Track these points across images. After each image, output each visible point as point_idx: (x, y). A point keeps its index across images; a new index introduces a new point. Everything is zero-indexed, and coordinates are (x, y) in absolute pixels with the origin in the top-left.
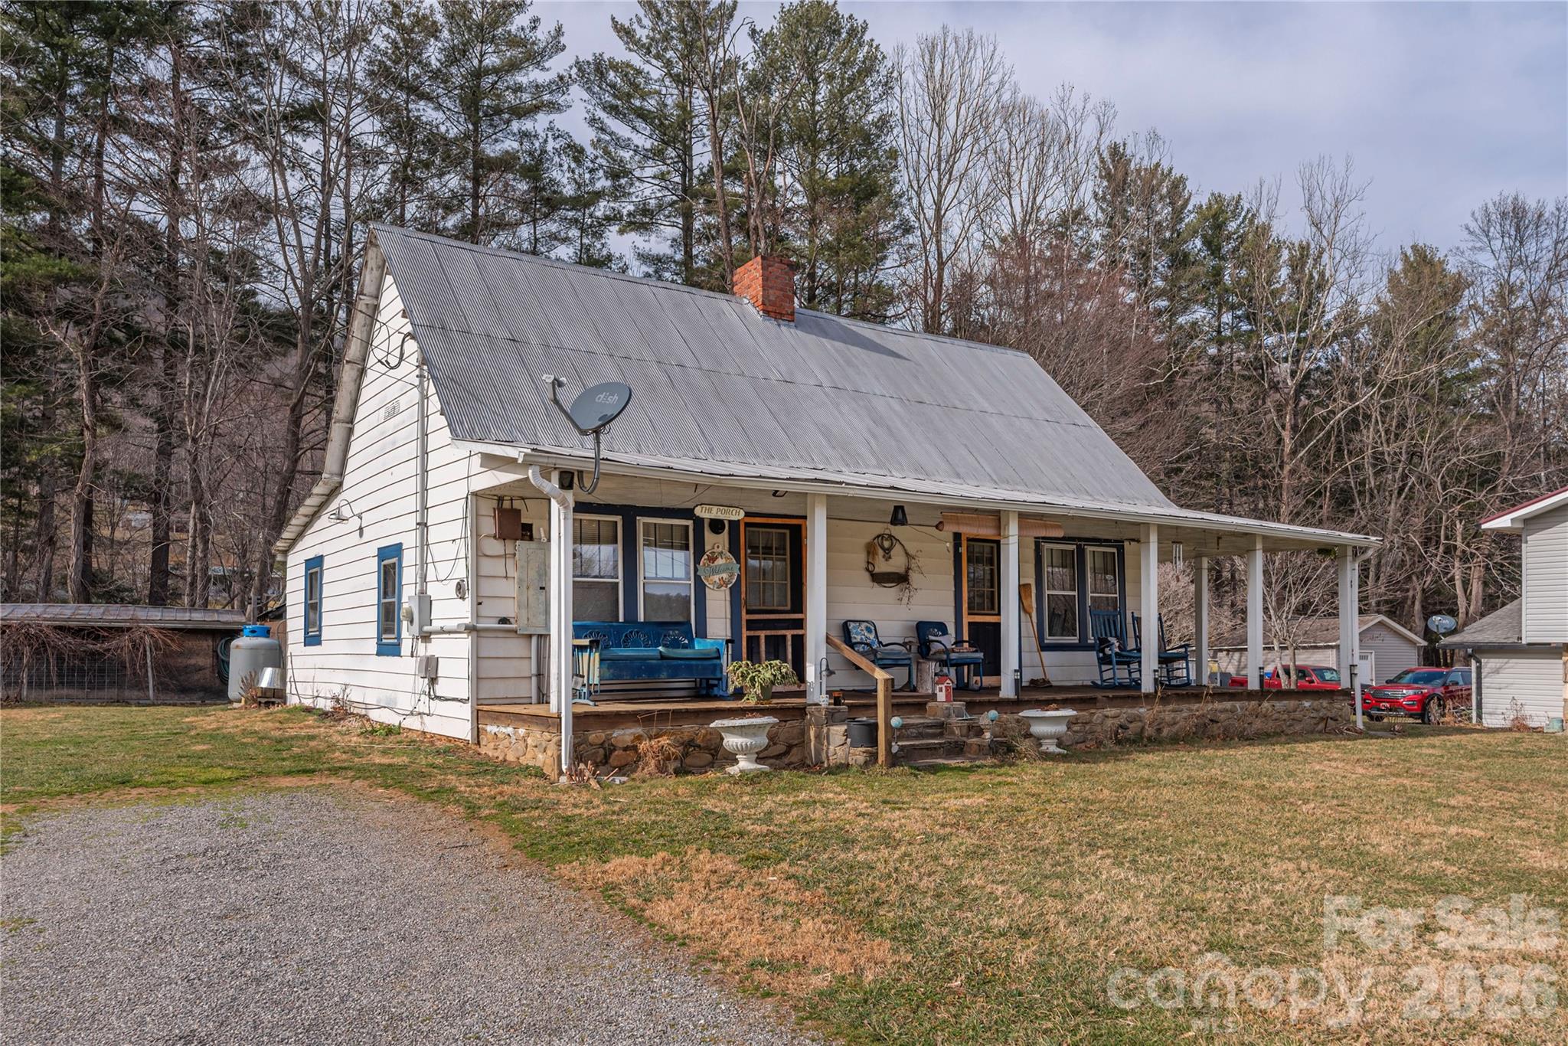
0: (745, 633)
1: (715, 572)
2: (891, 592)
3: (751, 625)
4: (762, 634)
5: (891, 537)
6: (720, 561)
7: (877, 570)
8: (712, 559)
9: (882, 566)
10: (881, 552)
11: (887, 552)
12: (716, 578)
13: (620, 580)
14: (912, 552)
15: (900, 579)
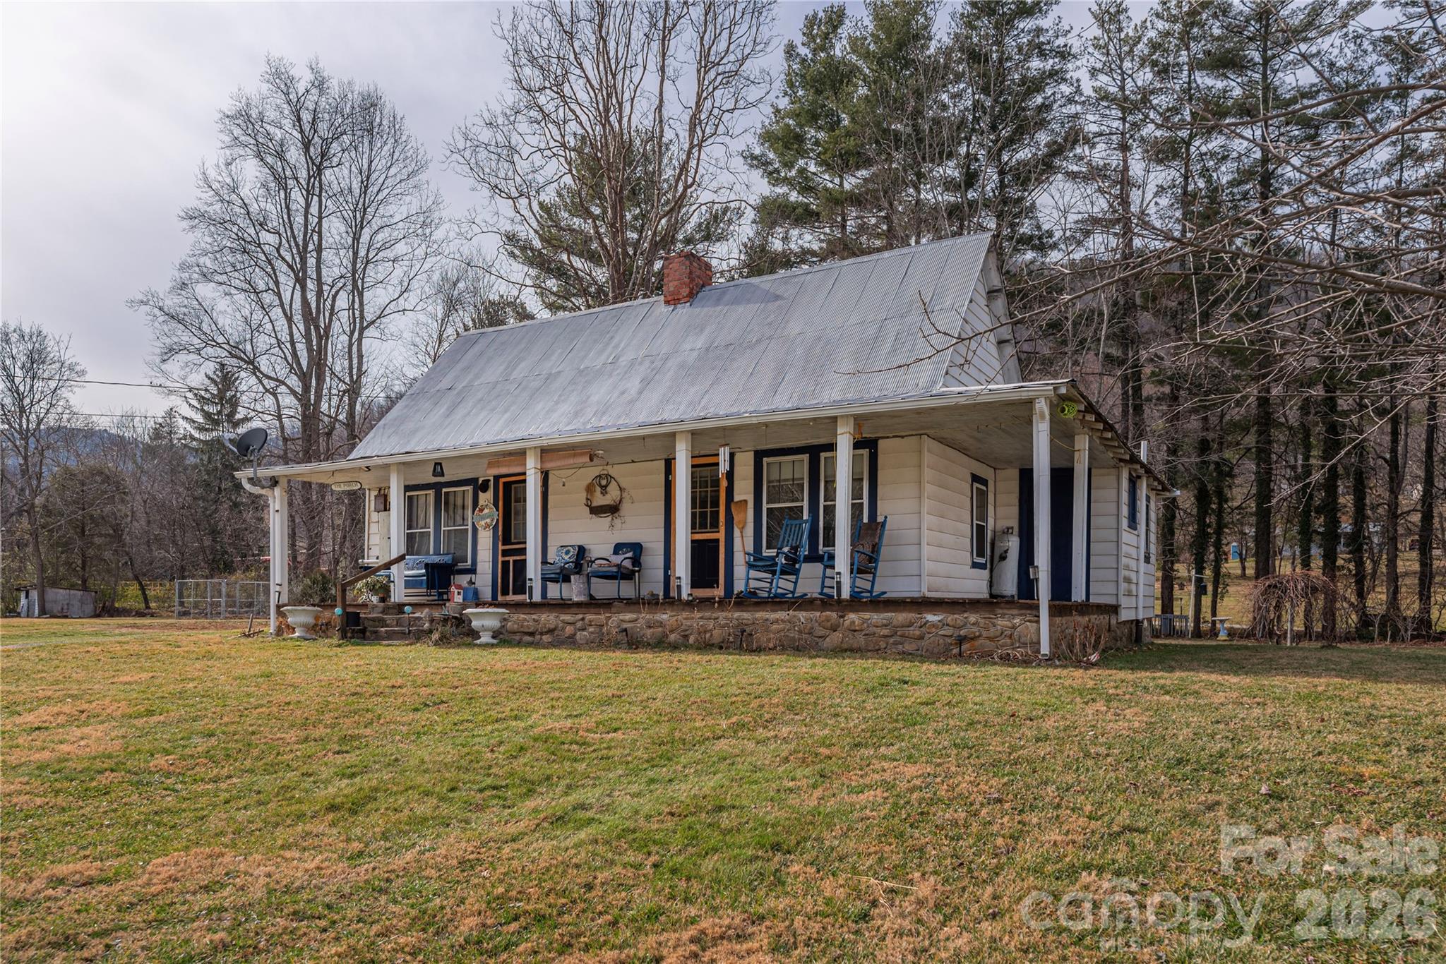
0: (500, 559)
1: (483, 518)
2: (605, 521)
3: (505, 553)
4: (511, 559)
5: (607, 475)
6: (486, 511)
7: (594, 504)
8: (481, 510)
9: (599, 500)
10: (598, 489)
11: (604, 489)
12: (483, 523)
13: (431, 530)
14: (623, 485)
15: (613, 509)
